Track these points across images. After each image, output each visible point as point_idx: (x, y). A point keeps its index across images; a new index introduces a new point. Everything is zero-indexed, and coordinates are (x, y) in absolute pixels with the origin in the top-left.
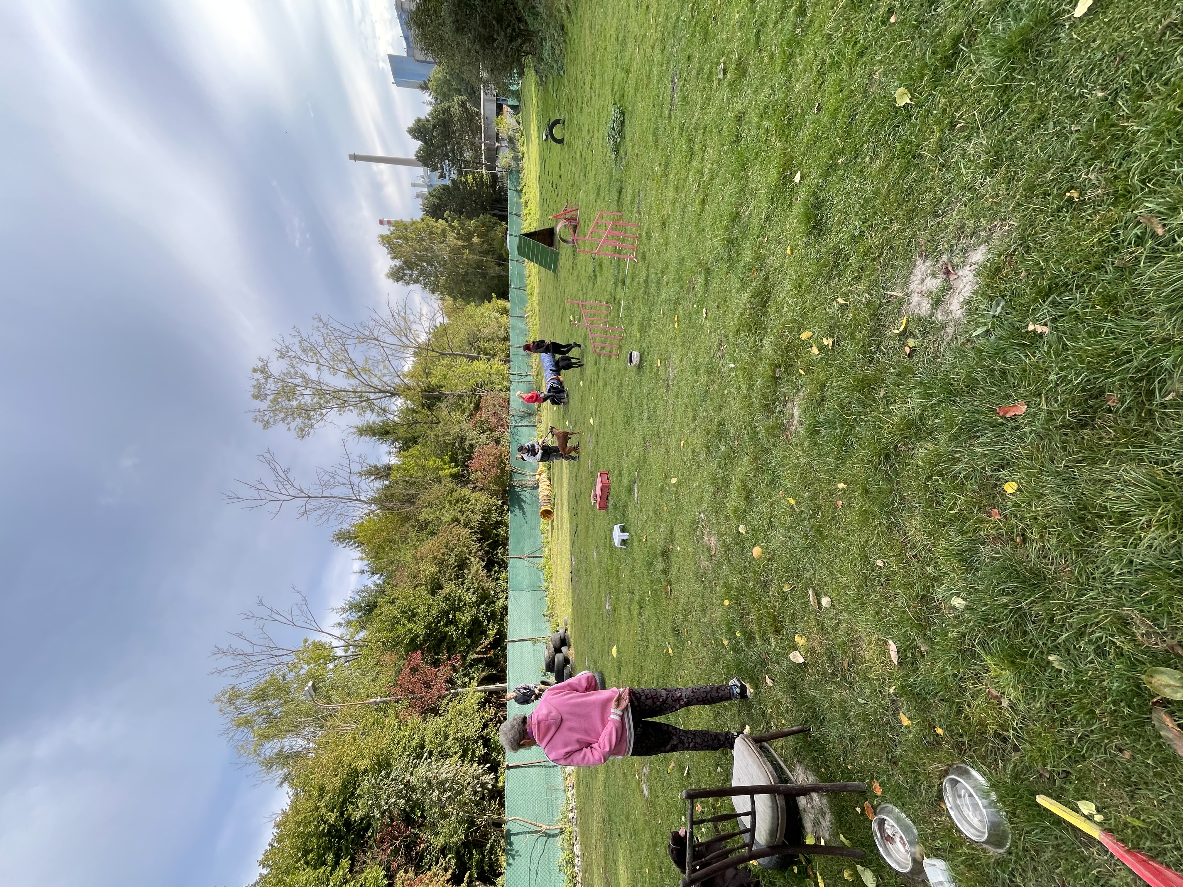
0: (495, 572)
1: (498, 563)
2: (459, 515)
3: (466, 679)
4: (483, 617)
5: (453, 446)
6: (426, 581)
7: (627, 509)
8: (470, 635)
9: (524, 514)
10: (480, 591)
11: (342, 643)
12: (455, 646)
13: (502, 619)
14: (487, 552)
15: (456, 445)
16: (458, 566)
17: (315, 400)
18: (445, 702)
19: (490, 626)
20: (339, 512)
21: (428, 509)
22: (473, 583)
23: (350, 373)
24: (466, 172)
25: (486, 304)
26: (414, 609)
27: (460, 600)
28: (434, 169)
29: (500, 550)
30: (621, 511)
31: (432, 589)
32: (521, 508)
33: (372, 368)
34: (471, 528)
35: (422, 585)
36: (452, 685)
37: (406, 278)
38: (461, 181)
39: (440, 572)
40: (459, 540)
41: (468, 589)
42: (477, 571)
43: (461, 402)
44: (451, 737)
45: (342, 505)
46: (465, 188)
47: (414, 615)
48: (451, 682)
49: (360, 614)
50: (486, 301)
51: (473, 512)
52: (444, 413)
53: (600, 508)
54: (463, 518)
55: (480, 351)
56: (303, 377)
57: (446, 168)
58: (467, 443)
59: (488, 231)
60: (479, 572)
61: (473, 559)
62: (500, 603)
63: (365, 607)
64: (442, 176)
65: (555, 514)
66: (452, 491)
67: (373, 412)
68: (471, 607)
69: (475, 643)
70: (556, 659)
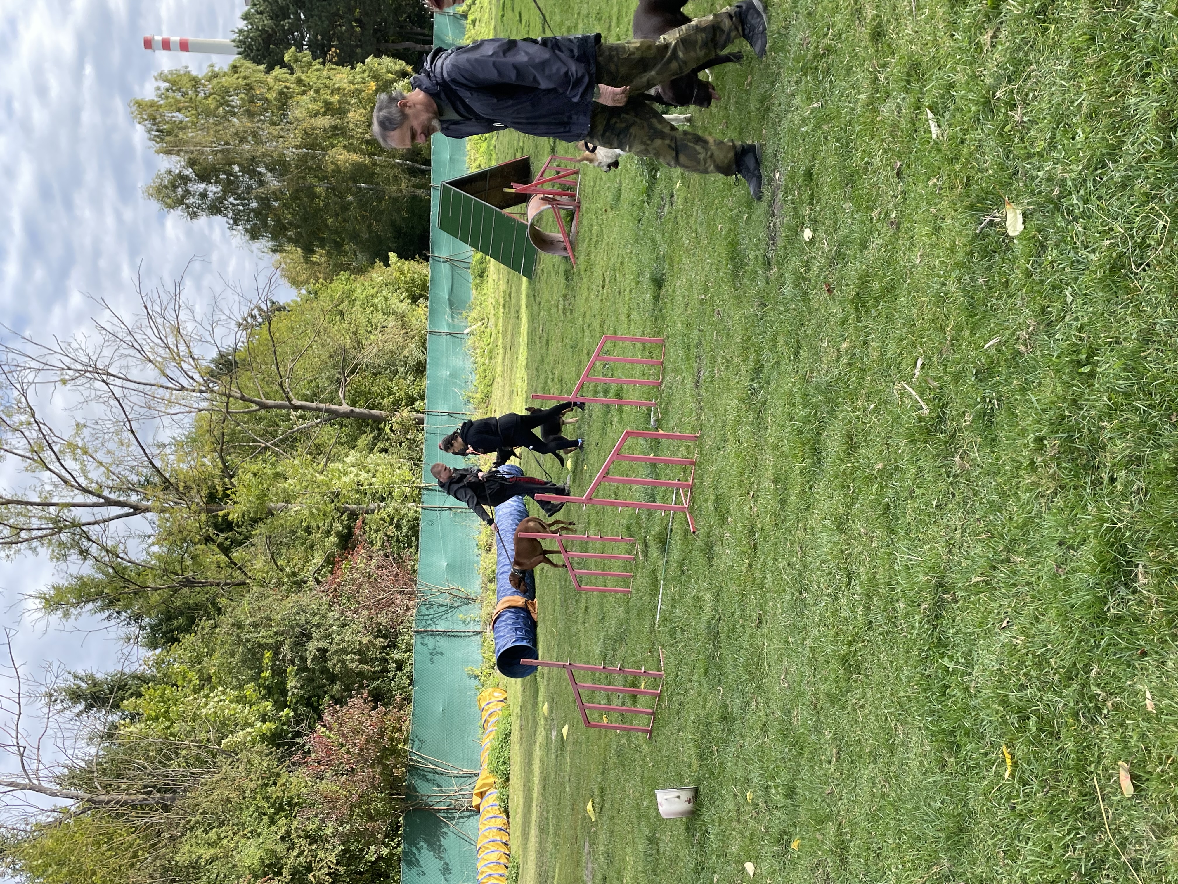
50: (377, 262)
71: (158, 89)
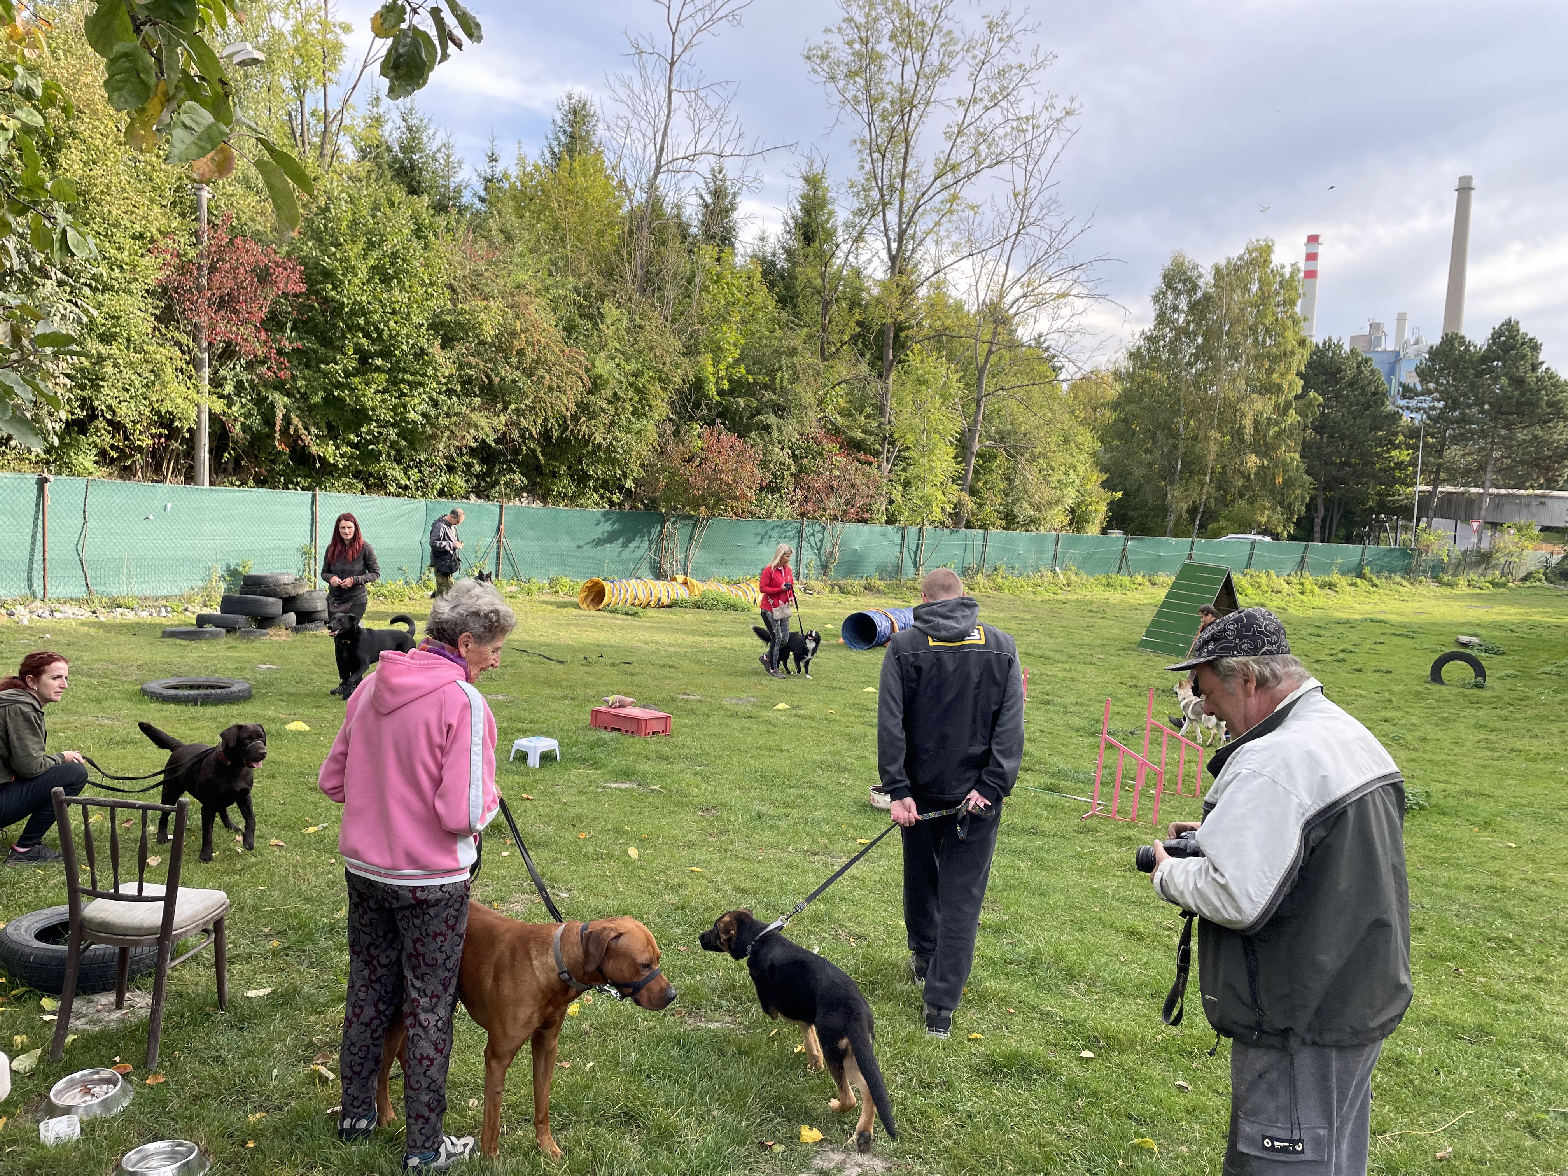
0: (469, 466)
1: (490, 473)
2: (609, 393)
3: (229, 388)
4: (370, 433)
5: (766, 387)
6: (463, 312)
7: (588, 768)
8: (330, 401)
9: (600, 542)
10: (429, 430)
11: (334, 107)
12: (308, 366)
13: (357, 475)
14: (516, 451)
15: (769, 395)
16: (491, 382)
17: (888, 89)
18: (185, 339)
19: (345, 449)
20: (634, 124)
21: (625, 323)
22: (448, 415)
23: (947, 167)
24: (1416, 448)
25: (1097, 477)
26: (400, 281)
27: (413, 385)
28: (1423, 374)
29: (518, 479)
30: (587, 755)
31: (443, 323)
32: (611, 538)
33: (955, 217)
34: (575, 418)
35: (454, 302)
36: (220, 356)
37: (1170, 296)
38: (1396, 434)
39: (482, 343)
40: (551, 389)
41: (436, 404)
42: (476, 426)
43: (869, 410)
44: (104, 350)
45: (650, 134)
46: (1379, 442)
47: (386, 280)
48: (228, 353)
49: (396, 148)
50: (1105, 477)
51: (613, 423)
52: (842, 369)
53: (596, 713)
54: (598, 401)
55: (986, 458)
56: (942, 69)
57: (1426, 402)
58: (772, 419)
59: (1272, 492)
60: (473, 431)
61: (503, 418)
62: (396, 472)
63: (411, 161)
64: (1407, 392)
65: (594, 612)
66: (664, 381)
67: (855, 214)
68: (394, 409)
69: (309, 411)
70: (271, 599)
71: (1283, 267)
